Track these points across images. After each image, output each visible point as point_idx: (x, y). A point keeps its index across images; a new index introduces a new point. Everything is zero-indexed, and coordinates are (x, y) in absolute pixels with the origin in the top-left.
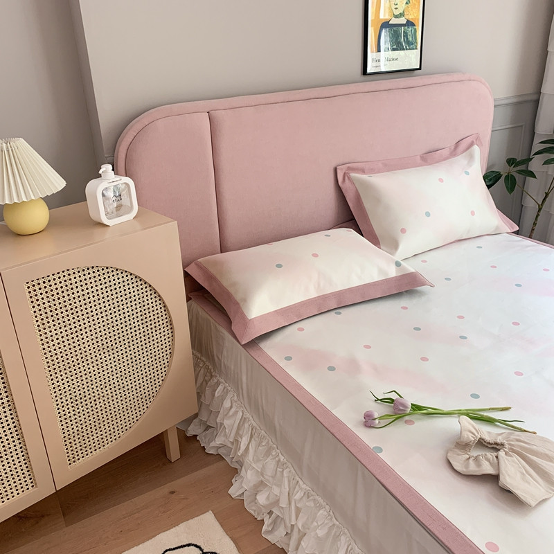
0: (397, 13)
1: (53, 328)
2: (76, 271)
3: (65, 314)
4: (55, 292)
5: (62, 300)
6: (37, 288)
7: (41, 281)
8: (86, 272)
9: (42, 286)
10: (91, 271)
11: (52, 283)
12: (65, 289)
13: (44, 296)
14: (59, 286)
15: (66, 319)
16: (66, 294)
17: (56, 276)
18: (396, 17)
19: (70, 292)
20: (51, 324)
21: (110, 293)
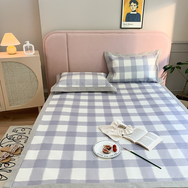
0: (133, 10)
2: (13, 62)
3: (10, 71)
4: (8, 66)
5: (10, 68)
8: (16, 63)
9: (5, 64)
10: (17, 63)
12: (10, 66)
13: (6, 66)
14: (9, 65)
15: (10, 72)
17: (9, 62)
19: (12, 67)
20: (7, 73)
21: (21, 69)
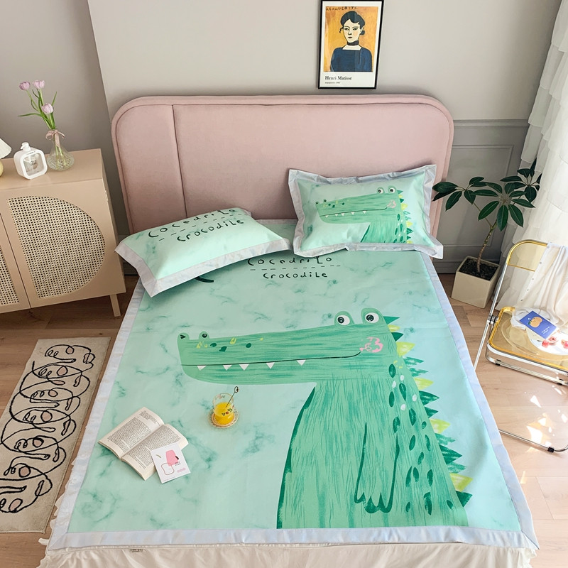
0: (351, 41)
1: (25, 225)
2: (35, 198)
6: (15, 202)
7: (17, 200)
10: (47, 199)
11: (24, 201)
12: (31, 205)
13: (19, 207)
16: (32, 208)
17: (26, 199)
18: (349, 44)
20: (24, 222)
